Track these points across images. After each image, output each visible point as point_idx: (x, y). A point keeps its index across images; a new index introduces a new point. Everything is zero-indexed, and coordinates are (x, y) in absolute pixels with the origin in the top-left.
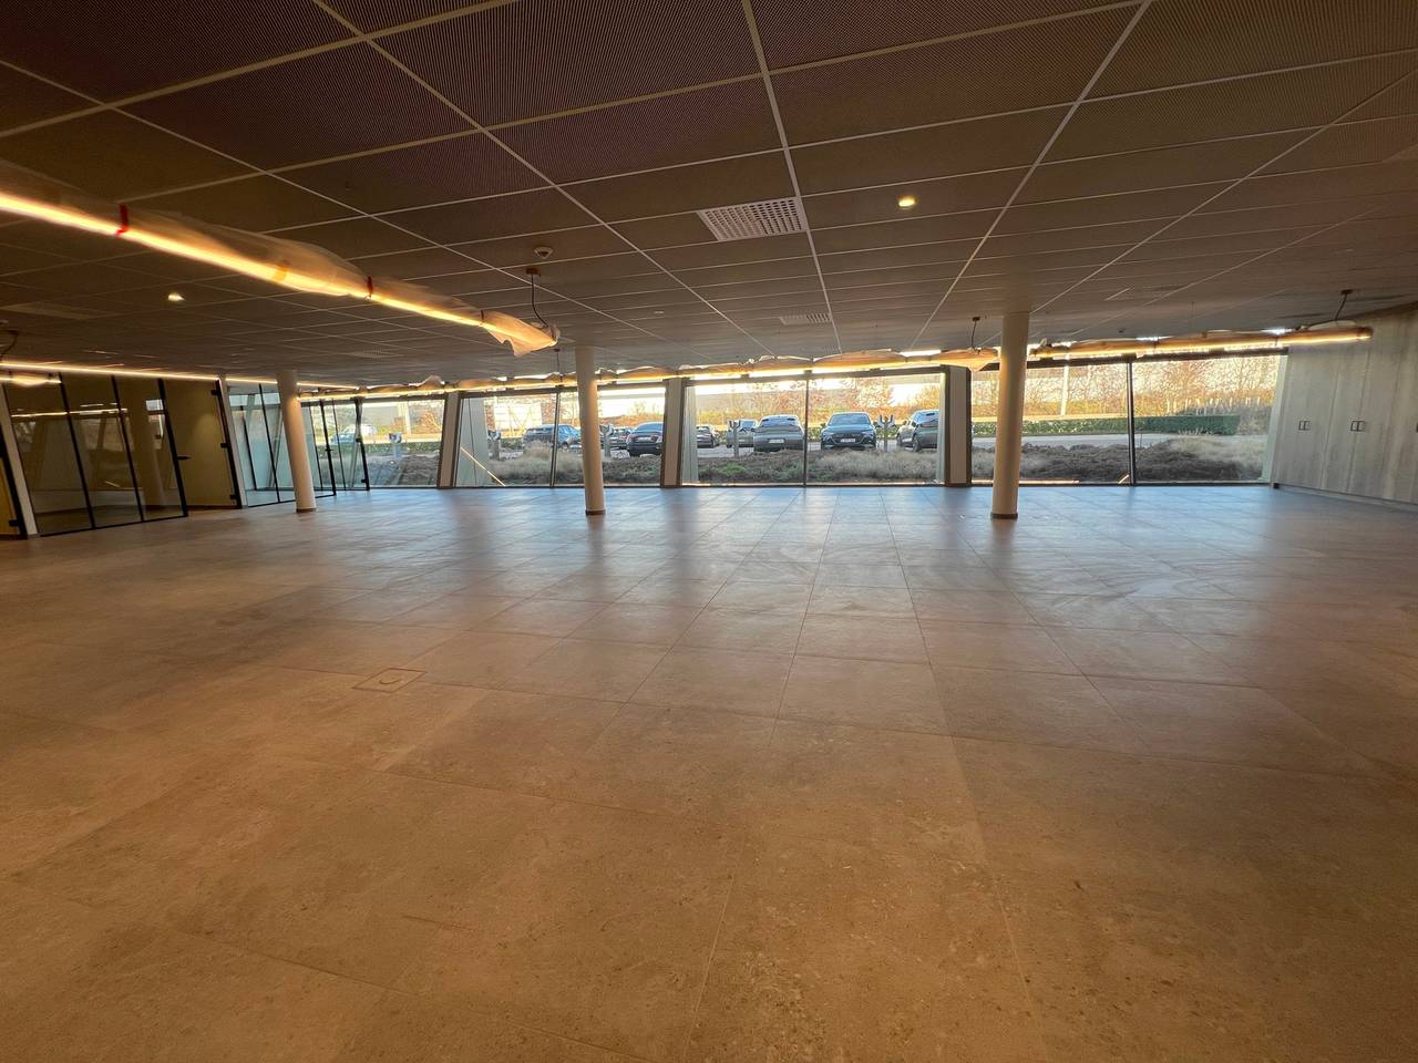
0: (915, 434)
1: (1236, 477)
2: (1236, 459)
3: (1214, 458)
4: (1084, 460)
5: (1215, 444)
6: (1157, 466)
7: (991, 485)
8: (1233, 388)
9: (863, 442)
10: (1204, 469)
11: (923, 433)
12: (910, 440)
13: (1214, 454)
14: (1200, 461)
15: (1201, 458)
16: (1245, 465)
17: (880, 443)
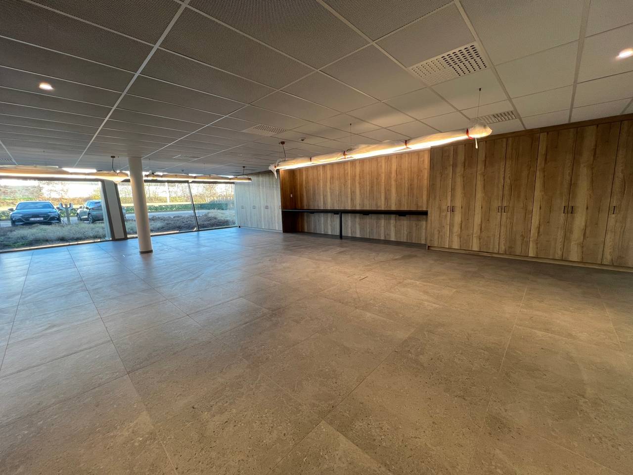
0: (89, 214)
1: (229, 225)
2: (228, 218)
3: (222, 219)
4: (179, 222)
5: (222, 213)
6: (206, 223)
7: (137, 238)
8: (225, 193)
9: (49, 220)
10: (220, 223)
11: (94, 213)
12: (86, 217)
13: (222, 217)
14: (219, 220)
15: (219, 219)
16: (231, 220)
17: (64, 219)
